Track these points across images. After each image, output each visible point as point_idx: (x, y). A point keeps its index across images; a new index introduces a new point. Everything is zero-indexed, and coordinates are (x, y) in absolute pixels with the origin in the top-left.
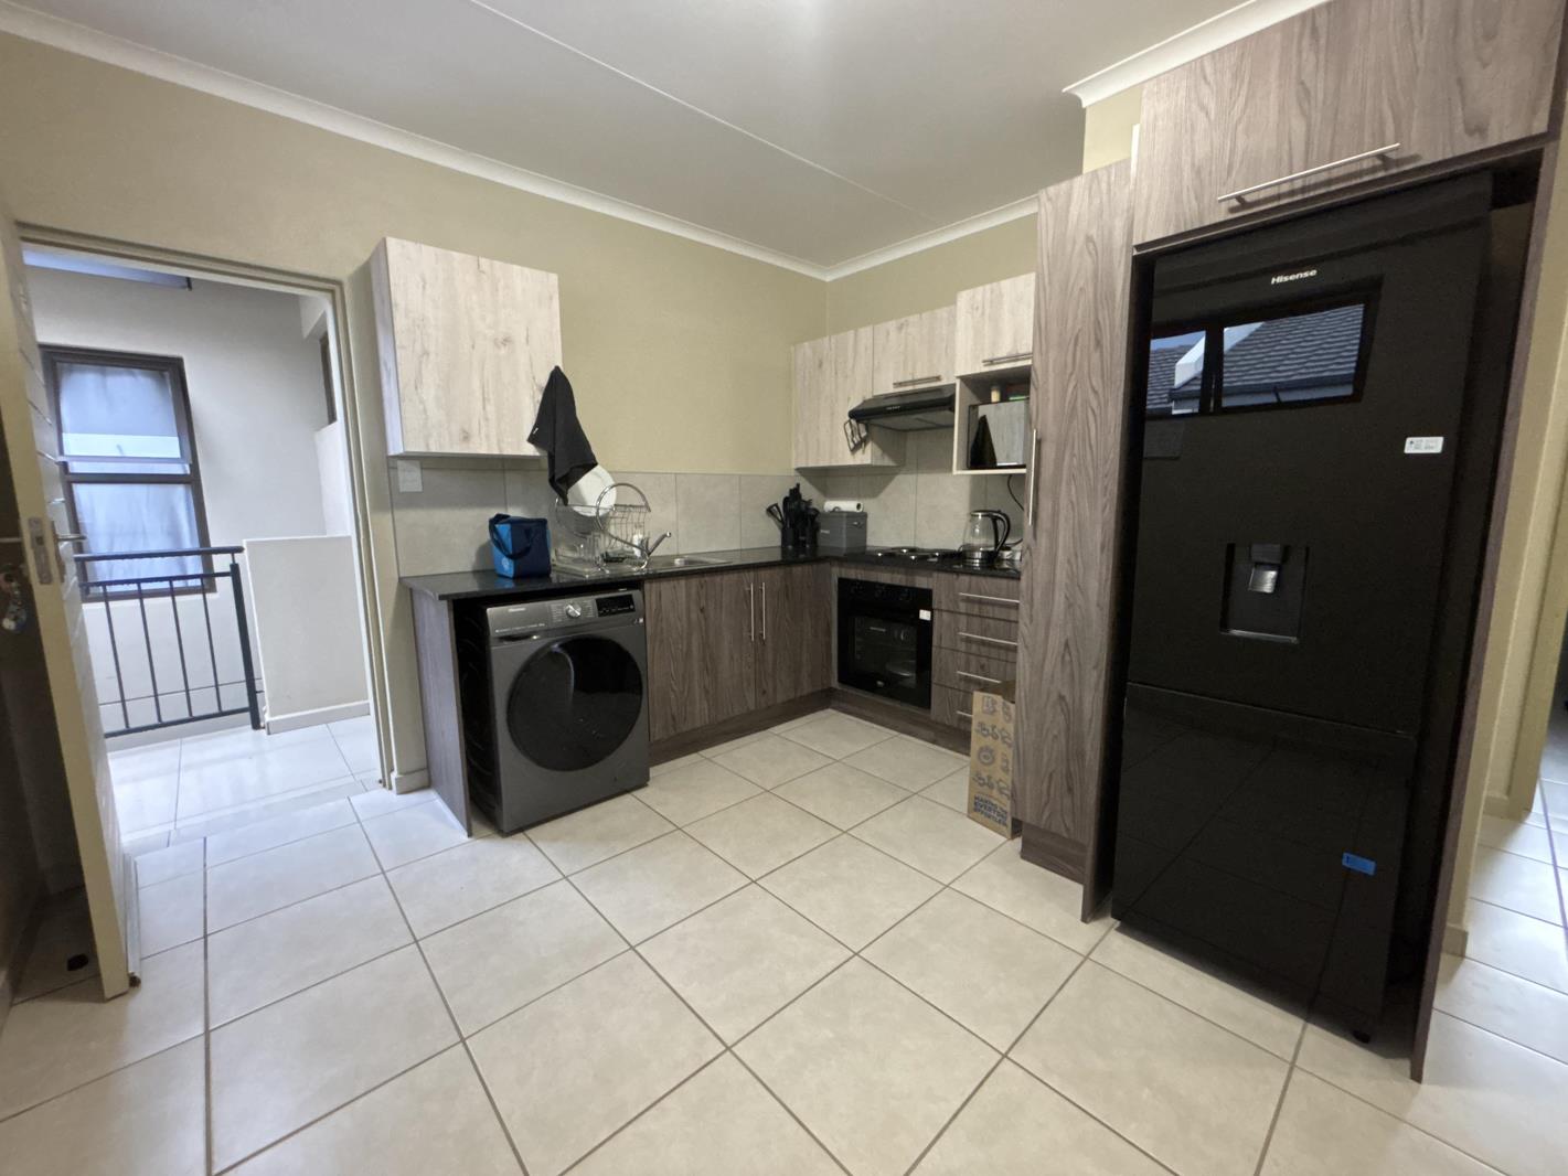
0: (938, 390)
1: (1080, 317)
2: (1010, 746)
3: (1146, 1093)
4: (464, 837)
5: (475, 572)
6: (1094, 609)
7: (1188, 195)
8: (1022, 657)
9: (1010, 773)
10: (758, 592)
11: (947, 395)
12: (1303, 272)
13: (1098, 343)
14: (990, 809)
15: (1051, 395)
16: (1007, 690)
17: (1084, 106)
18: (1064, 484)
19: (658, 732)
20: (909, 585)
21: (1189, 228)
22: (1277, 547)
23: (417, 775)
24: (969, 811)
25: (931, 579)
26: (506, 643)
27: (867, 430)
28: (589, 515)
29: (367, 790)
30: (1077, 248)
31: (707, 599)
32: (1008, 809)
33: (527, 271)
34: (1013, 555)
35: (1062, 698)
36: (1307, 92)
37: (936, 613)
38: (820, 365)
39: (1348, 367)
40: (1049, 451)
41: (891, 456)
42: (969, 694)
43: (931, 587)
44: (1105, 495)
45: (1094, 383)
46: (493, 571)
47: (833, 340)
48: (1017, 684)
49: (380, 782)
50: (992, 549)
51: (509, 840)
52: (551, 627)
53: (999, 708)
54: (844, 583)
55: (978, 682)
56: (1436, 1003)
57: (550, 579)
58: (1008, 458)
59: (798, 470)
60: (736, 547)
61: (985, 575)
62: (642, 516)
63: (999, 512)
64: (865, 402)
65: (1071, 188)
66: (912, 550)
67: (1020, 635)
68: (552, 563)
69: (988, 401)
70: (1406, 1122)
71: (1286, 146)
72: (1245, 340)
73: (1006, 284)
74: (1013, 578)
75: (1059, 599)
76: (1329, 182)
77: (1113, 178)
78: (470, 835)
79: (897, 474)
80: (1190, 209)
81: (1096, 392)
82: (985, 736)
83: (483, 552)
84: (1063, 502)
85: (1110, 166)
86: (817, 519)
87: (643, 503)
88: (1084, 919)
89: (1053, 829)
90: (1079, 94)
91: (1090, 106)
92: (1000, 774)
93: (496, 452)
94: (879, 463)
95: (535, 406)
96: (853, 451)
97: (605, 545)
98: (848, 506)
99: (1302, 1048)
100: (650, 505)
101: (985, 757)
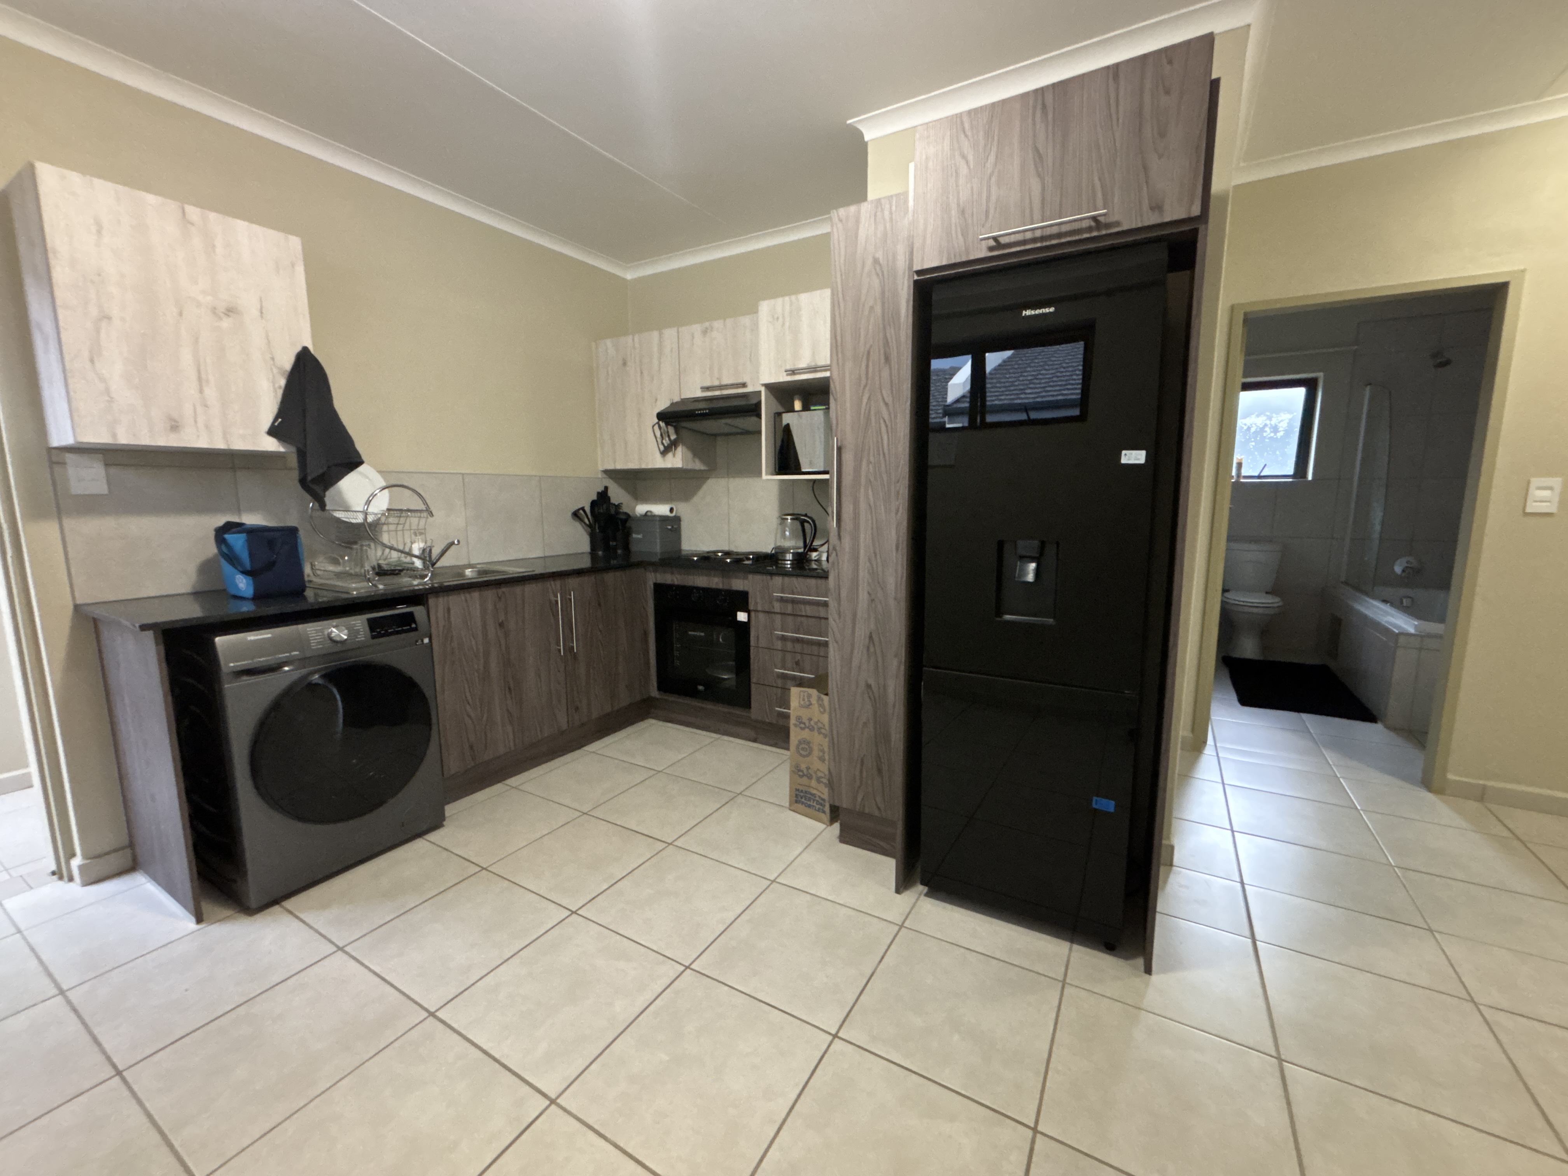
0: (745, 396)
1: (871, 331)
2: (825, 736)
3: (956, 1037)
4: (189, 923)
5: (197, 594)
6: (892, 602)
7: (956, 232)
8: (833, 652)
9: (827, 762)
10: (566, 602)
11: (754, 401)
12: (1045, 308)
13: (887, 359)
14: (809, 800)
15: (848, 405)
16: (820, 683)
17: (866, 139)
18: (862, 490)
19: (454, 766)
20: (726, 587)
21: (958, 260)
22: (1036, 543)
23: (112, 858)
24: (790, 805)
25: (746, 582)
26: (245, 678)
27: (677, 432)
28: (354, 521)
29: (31, 888)
30: (866, 270)
31: (506, 614)
32: (826, 796)
33: (256, 228)
34: (820, 555)
35: (869, 686)
36: (1040, 157)
37: (753, 614)
38: (625, 364)
39: (1074, 393)
40: (848, 458)
41: (702, 460)
42: (786, 690)
43: (746, 589)
44: (898, 499)
45: (885, 395)
46: (225, 590)
47: (636, 339)
48: (830, 678)
49: (54, 873)
50: (801, 550)
51: (258, 917)
52: (308, 654)
53: (814, 701)
54: (659, 589)
55: (794, 678)
56: (1159, 909)
57: (305, 598)
58: (811, 464)
59: (606, 472)
60: (537, 553)
61: (797, 576)
62: (423, 521)
63: (806, 515)
64: (672, 404)
65: (859, 212)
66: (727, 554)
67: (830, 629)
68: (306, 579)
69: (791, 410)
70: (1143, 1010)
71: (1027, 201)
72: (999, 365)
73: (804, 297)
74: (821, 577)
75: (863, 596)
76: (1059, 235)
77: (894, 208)
78: (199, 920)
79: (708, 478)
80: (958, 244)
81: (886, 404)
82: (802, 729)
83: (206, 568)
84: (863, 506)
85: (892, 196)
86: (628, 524)
87: (423, 507)
88: (898, 891)
89: (867, 811)
90: (862, 128)
91: (871, 140)
92: (817, 765)
93: (220, 445)
94: (690, 466)
95: (275, 391)
96: (664, 453)
97: (375, 555)
98: (661, 509)
99: (1070, 966)
100: (432, 509)
101: (803, 749)
